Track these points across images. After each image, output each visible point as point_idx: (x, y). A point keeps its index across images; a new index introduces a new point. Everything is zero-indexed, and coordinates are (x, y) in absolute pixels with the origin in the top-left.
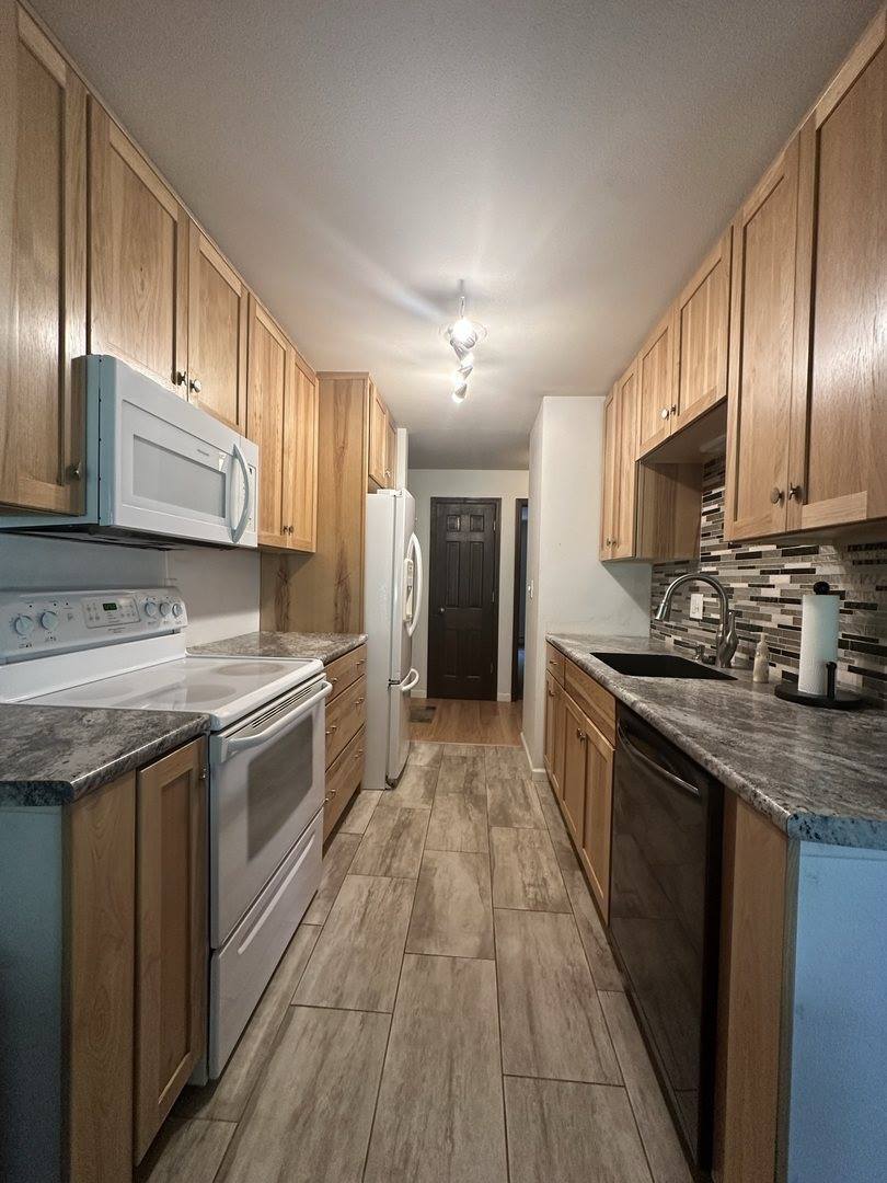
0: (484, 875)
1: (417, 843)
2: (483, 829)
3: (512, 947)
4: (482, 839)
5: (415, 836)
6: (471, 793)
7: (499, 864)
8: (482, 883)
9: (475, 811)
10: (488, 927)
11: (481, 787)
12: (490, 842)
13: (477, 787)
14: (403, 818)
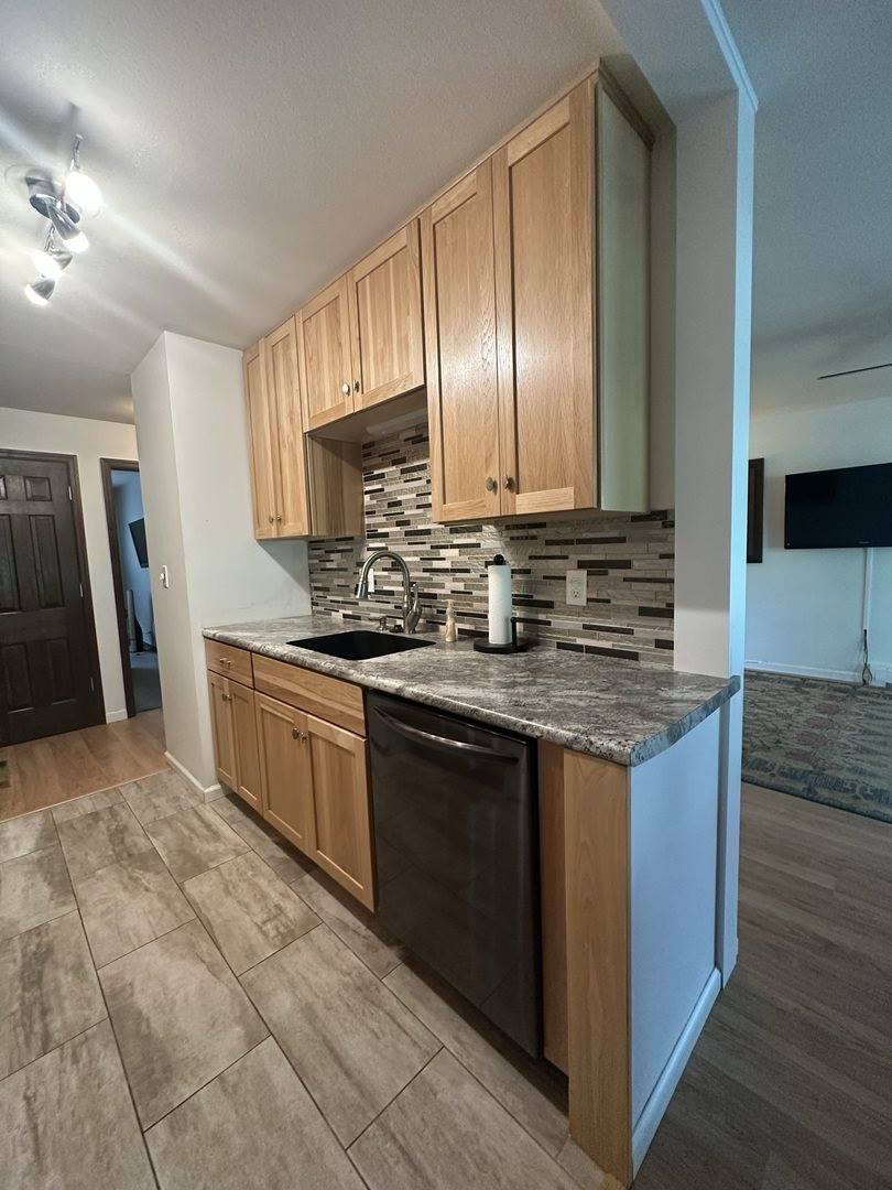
0: (205, 946)
1: (78, 970)
2: (174, 893)
3: (282, 1006)
4: (178, 905)
5: (70, 960)
6: (130, 855)
7: (216, 921)
8: (207, 959)
9: (150, 876)
10: (242, 1004)
11: (141, 841)
12: (190, 903)
13: (136, 845)
14: (33, 948)
